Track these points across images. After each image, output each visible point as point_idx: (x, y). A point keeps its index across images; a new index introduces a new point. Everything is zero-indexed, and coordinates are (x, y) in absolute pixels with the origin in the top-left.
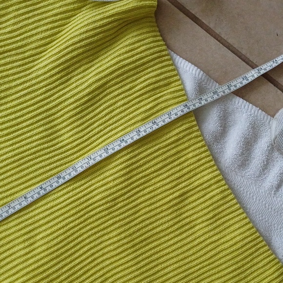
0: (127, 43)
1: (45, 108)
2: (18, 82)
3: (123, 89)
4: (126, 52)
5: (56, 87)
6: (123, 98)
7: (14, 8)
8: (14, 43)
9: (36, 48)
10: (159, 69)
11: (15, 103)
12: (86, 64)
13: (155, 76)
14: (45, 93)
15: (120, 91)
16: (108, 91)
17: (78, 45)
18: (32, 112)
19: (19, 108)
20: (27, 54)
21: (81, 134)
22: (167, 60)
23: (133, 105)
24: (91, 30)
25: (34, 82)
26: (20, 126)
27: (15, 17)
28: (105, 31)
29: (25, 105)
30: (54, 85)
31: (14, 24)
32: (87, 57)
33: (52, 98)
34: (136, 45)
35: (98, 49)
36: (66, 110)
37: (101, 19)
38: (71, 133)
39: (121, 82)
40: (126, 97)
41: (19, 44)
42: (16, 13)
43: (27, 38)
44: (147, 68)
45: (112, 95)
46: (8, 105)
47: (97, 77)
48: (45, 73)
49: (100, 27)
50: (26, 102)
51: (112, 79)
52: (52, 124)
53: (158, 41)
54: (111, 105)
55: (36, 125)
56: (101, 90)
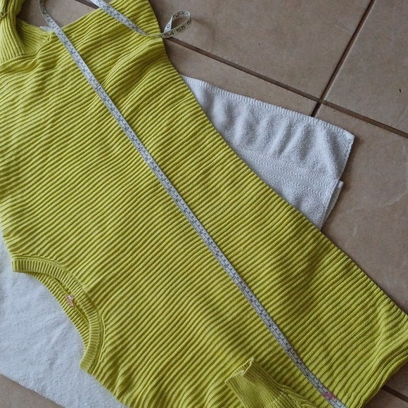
0: (149, 76)
1: (99, 133)
2: (79, 121)
3: (151, 107)
4: (149, 83)
5: (105, 118)
6: (152, 114)
7: (70, 74)
8: (73, 96)
9: (88, 96)
10: (174, 88)
11: (79, 135)
12: (123, 97)
13: (172, 93)
14: (97, 123)
15: (149, 109)
16: (141, 112)
17: (115, 85)
18: (91, 138)
19: (82, 138)
20: (83, 101)
21: (126, 146)
22: (180, 81)
23: (159, 117)
24: (121, 74)
25: (89, 118)
26: (85, 150)
27: (72, 80)
28: (131, 73)
29: (85, 135)
30: (103, 117)
31: (71, 85)
32: (123, 92)
33: (103, 126)
34: (155, 76)
35: (129, 86)
36: (113, 131)
37: (128, 65)
38: (119, 147)
39: (148, 103)
40: (154, 113)
41: (77, 96)
42: (72, 77)
43: (81, 91)
44: (166, 90)
45: (144, 114)
46: (75, 138)
47: (131, 104)
48: (96, 110)
49: (127, 70)
50: (86, 132)
51: (142, 103)
52: (106, 143)
53: (174, 72)
54: (145, 121)
55: (95, 147)
56: (135, 112)
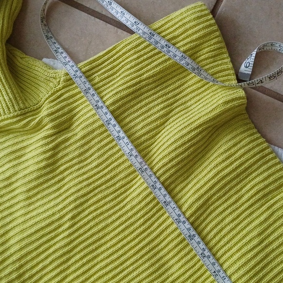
0: (222, 150)
1: (147, 240)
2: (114, 217)
3: (229, 203)
4: (223, 161)
5: (154, 214)
6: (231, 213)
7: (96, 140)
8: (102, 177)
9: (126, 177)
10: (264, 171)
11: (114, 241)
12: (182, 182)
13: (263, 181)
14: (143, 224)
15: (225, 205)
16: (212, 208)
17: (169, 165)
18: (133, 247)
19: (119, 245)
20: (118, 186)
21: (191, 263)
22: (272, 159)
23: (244, 219)
24: (180, 147)
25: (130, 214)
26: (124, 265)
27: (99, 150)
28: (194, 144)
29: (125, 241)
30: (151, 213)
31: (99, 157)
32: (181, 176)
33: (152, 228)
34: (232, 151)
36: (170, 238)
37: (189, 132)
38: (180, 264)
39: (224, 195)
40: (234, 211)
41: (108, 177)
42: (99, 145)
43: (114, 169)
44: (251, 173)
45: (217, 212)
46: (108, 245)
47: (196, 196)
48: (140, 202)
49: (189, 141)
50: (125, 237)
51: (214, 194)
52: (158, 257)
54: (219, 223)
55: (141, 262)
56: (204, 209)
